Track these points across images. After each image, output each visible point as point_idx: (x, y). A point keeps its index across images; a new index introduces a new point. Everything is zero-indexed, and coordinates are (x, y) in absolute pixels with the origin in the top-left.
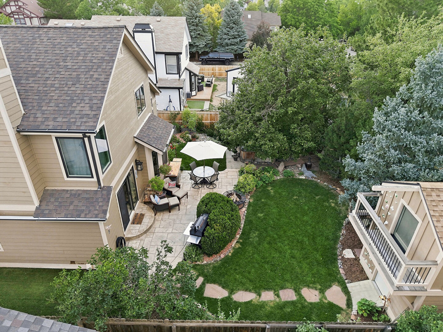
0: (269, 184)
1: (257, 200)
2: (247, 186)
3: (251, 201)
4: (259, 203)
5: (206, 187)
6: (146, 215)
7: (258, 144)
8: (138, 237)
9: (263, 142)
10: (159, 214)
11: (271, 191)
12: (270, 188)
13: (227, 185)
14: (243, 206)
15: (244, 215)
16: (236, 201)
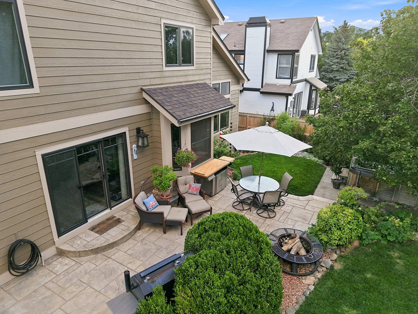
0: (397, 246)
1: (353, 271)
2: (334, 229)
3: (338, 266)
4: (357, 277)
5: (255, 212)
6: (123, 223)
7: (382, 148)
8: (79, 254)
9: (395, 144)
10: (147, 229)
11: (398, 261)
12: (396, 254)
13: (297, 219)
14: (312, 273)
15: (304, 294)
16: (297, 253)
